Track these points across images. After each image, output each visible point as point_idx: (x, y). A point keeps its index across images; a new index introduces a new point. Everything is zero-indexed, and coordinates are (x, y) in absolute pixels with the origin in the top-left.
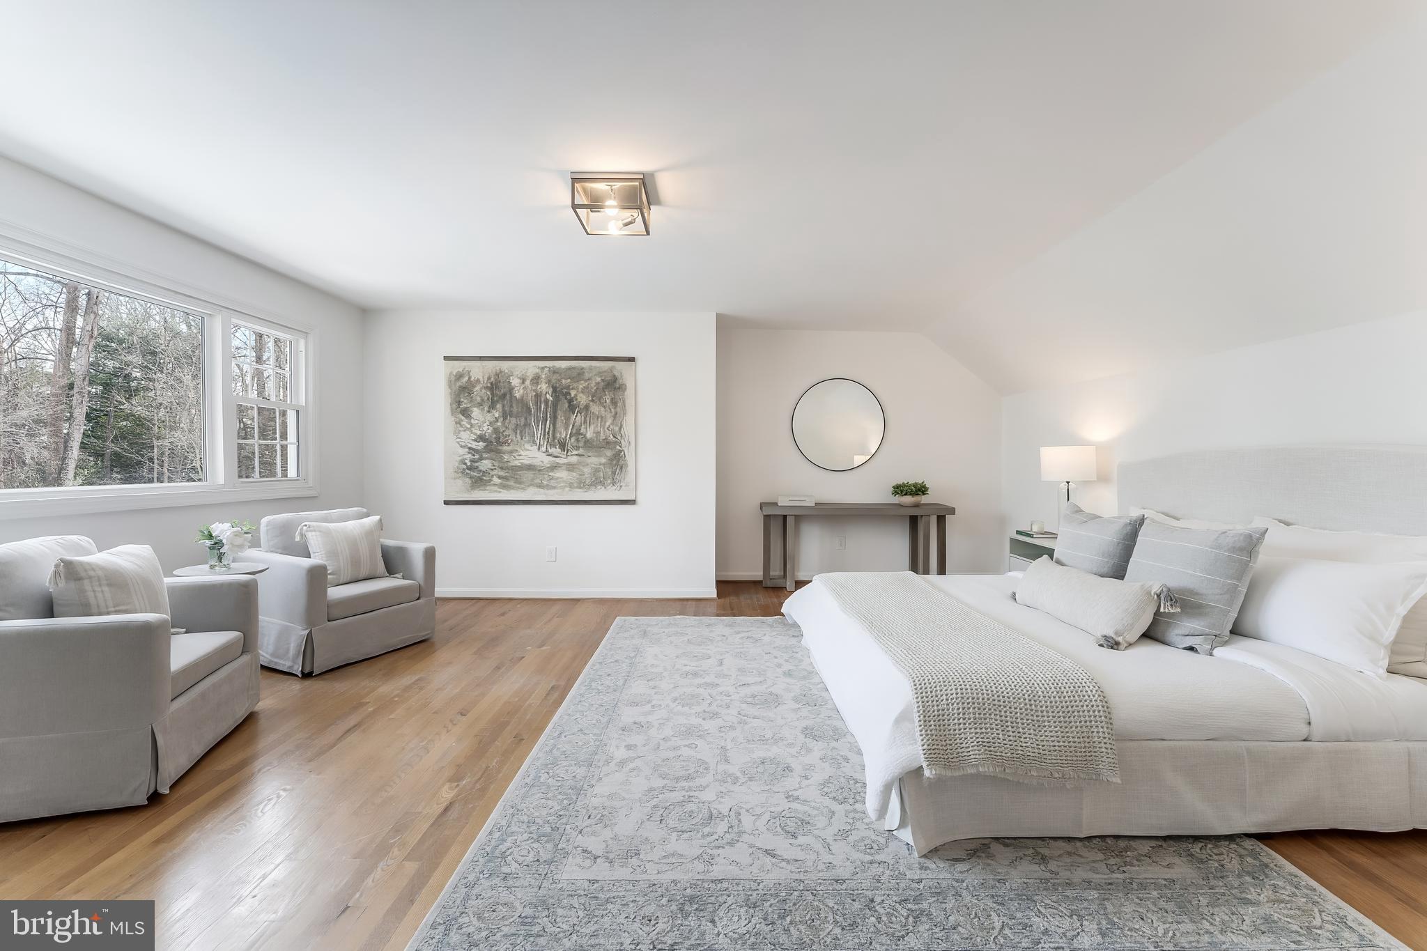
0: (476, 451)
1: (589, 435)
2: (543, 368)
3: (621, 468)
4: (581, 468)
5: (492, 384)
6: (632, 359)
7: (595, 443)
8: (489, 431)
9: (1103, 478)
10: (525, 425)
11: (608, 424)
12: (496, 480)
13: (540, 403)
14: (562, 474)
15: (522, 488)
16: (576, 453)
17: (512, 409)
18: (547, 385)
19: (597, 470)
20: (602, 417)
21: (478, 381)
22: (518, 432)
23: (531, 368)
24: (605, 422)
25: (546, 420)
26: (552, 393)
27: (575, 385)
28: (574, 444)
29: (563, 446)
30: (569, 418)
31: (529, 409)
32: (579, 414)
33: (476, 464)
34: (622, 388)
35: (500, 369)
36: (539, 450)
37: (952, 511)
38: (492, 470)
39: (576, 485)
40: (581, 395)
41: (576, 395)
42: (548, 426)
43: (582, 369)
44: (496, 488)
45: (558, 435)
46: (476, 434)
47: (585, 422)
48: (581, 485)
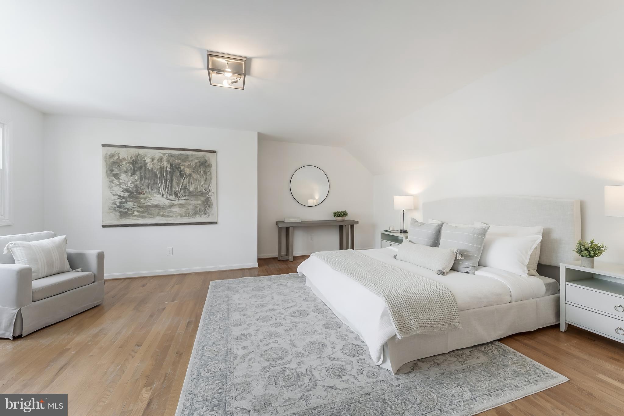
0: (123, 197)
1: (192, 189)
2: (165, 154)
3: (209, 206)
4: (187, 206)
5: (133, 161)
6: (215, 152)
7: (195, 194)
8: (131, 187)
9: (416, 208)
10: (154, 184)
11: (202, 184)
12: (136, 213)
13: (163, 172)
14: (176, 209)
15: (153, 218)
16: (184, 198)
17: (146, 175)
18: (167, 163)
19: (195, 207)
20: (199, 181)
21: (124, 159)
22: (150, 187)
23: (158, 154)
24: (201, 183)
25: (167, 181)
26: (170, 167)
27: (183, 164)
28: (183, 194)
29: (176, 195)
30: (180, 180)
31: (156, 175)
32: (186, 179)
33: (123, 205)
34: (210, 166)
35: (138, 153)
36: (162, 196)
37: (357, 223)
38: (134, 208)
39: (184, 215)
40: (187, 168)
41: (184, 169)
42: (167, 184)
43: (188, 155)
44: (136, 218)
45: (174, 189)
46: (123, 188)
47: (189, 182)
48: (187, 215)
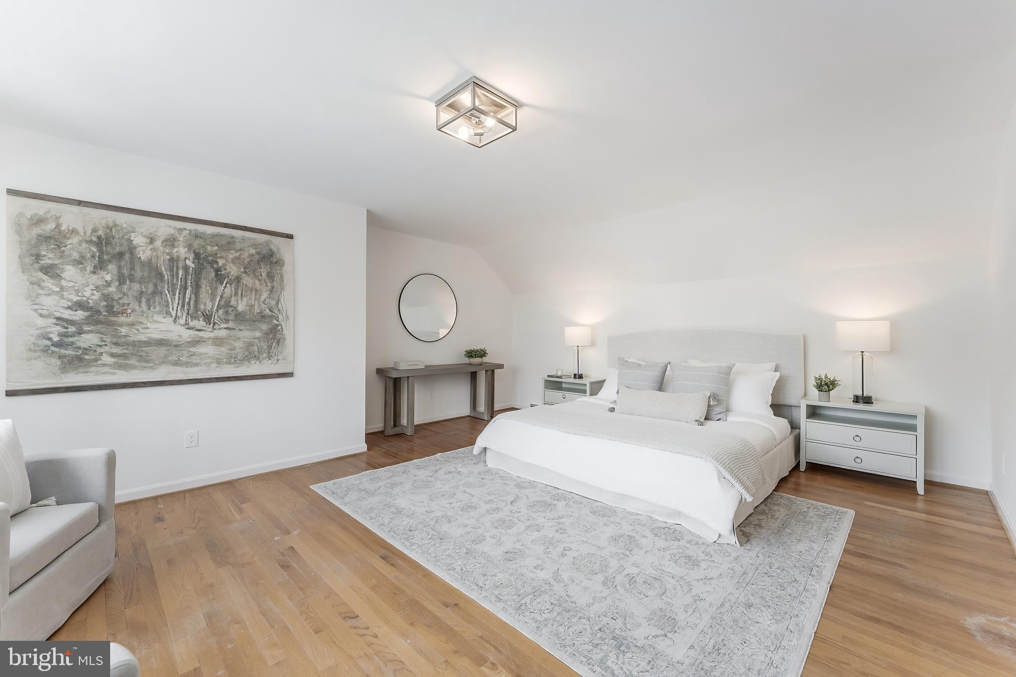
0: (72, 322)
1: (241, 307)
2: (180, 230)
3: (278, 342)
4: (232, 342)
5: (99, 237)
6: (290, 237)
7: (248, 317)
8: (94, 297)
10: (154, 293)
11: (263, 298)
12: (106, 359)
13: (177, 269)
14: (208, 349)
15: (151, 367)
16: (225, 326)
17: (133, 272)
18: (186, 249)
19: (250, 345)
20: (256, 291)
21: (74, 231)
22: (144, 300)
23: (165, 228)
24: (261, 295)
25: (186, 288)
26: (194, 259)
27: (224, 254)
28: (223, 317)
29: (208, 318)
30: (216, 288)
31: (160, 276)
32: (228, 285)
33: (71, 339)
34: (279, 263)
35: (114, 221)
36: (175, 321)
37: (501, 366)
38: (101, 346)
39: (225, 360)
40: (231, 265)
41: (224, 265)
42: (188, 296)
43: (233, 237)
44: (107, 369)
45: (202, 307)
46: (69, 300)
47: (236, 294)
48: (232, 360)
